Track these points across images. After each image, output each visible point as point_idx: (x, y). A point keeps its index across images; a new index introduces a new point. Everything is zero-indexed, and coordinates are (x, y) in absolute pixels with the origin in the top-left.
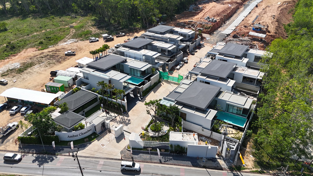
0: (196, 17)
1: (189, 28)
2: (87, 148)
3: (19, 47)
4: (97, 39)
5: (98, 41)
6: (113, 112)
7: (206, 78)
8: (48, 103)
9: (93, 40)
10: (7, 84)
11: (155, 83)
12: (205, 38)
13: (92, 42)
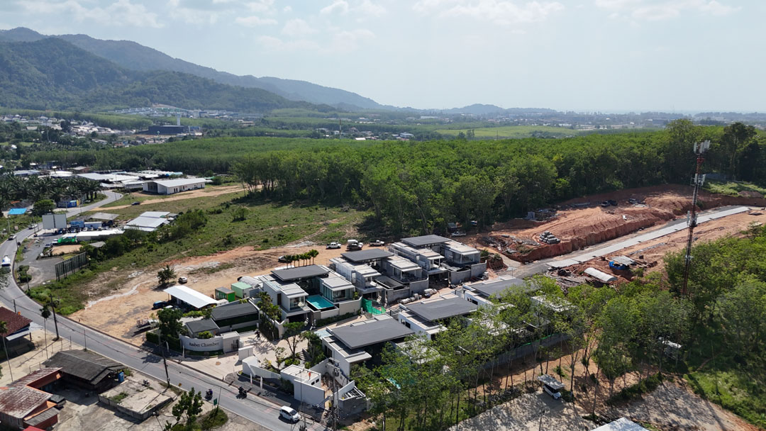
0: (527, 231)
1: (494, 247)
2: (200, 362)
3: (237, 243)
4: (339, 245)
5: (339, 248)
6: (265, 336)
7: (408, 317)
8: (199, 307)
9: (332, 247)
10: (186, 282)
11: (348, 314)
12: (506, 267)
13: (330, 248)
